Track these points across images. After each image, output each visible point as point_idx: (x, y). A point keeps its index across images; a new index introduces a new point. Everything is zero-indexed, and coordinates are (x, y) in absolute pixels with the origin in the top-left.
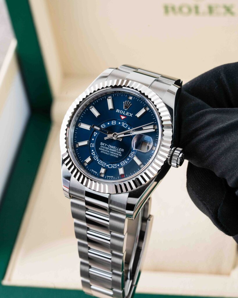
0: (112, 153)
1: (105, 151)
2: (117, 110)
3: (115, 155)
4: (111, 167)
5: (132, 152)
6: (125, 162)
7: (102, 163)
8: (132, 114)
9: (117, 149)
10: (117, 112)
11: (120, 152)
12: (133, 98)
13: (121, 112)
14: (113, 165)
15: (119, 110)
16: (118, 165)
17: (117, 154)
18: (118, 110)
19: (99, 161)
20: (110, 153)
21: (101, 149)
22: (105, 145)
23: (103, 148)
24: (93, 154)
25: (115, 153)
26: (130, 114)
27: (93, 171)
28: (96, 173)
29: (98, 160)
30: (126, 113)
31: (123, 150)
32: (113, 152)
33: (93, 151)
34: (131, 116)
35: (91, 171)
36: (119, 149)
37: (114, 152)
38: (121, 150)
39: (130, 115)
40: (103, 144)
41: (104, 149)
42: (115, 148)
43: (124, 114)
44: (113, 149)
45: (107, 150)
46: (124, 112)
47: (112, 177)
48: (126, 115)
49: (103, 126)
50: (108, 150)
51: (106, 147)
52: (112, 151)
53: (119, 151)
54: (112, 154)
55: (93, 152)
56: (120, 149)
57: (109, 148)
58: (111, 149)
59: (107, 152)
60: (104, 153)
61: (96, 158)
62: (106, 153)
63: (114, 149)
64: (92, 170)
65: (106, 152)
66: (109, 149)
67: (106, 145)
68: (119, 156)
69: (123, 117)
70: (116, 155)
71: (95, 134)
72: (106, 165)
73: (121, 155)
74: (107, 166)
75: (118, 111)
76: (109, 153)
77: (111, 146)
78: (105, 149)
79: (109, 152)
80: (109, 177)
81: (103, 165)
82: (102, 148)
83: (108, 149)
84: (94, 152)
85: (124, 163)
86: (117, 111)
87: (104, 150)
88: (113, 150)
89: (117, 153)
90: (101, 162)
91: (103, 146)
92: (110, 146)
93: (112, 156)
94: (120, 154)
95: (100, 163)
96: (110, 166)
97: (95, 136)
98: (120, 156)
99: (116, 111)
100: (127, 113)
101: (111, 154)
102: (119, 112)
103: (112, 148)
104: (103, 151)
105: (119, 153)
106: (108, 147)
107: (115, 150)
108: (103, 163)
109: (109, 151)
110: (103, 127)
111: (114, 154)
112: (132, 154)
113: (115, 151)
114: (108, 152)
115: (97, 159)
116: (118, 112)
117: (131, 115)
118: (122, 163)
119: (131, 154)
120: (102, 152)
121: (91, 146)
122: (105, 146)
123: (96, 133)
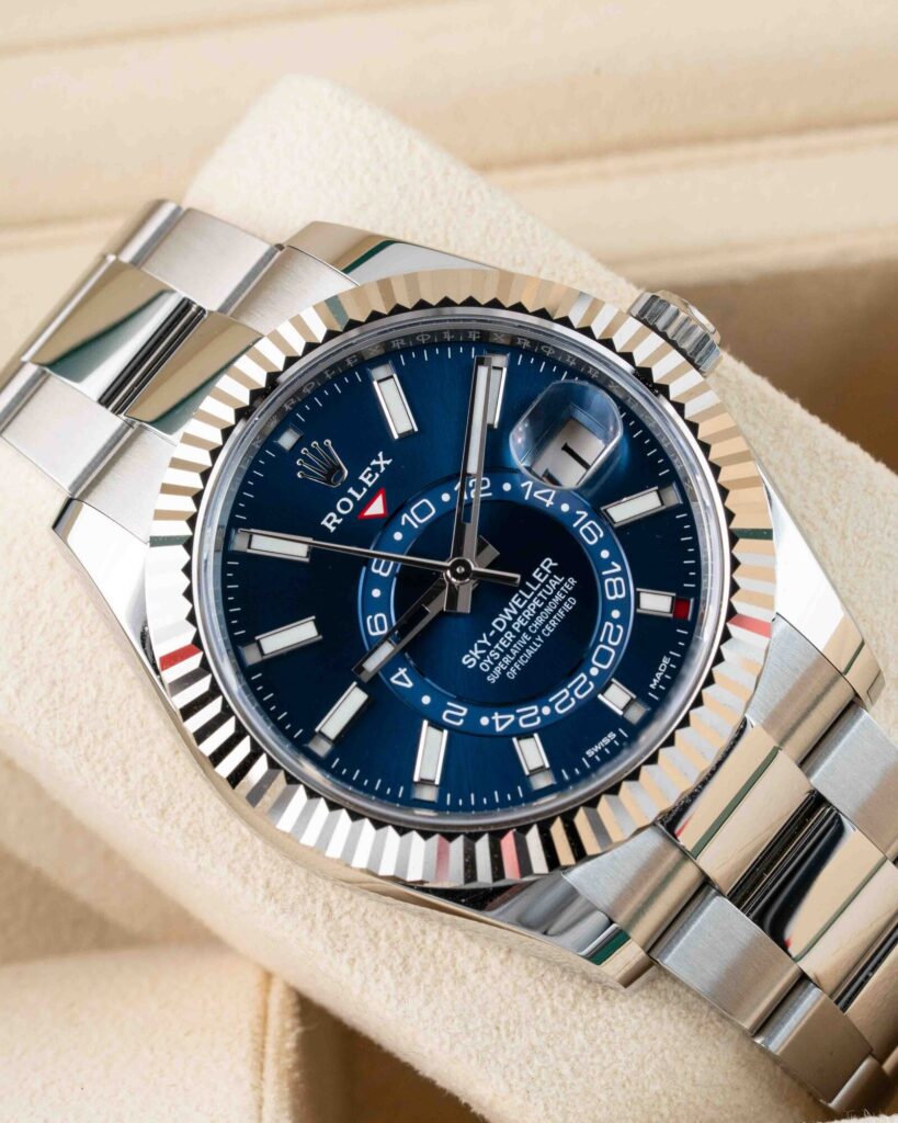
0: (540, 620)
1: (514, 652)
2: (324, 522)
3: (555, 611)
4: (609, 654)
5: (575, 525)
6: (614, 575)
7: (572, 695)
8: (380, 455)
9: (528, 591)
10: (332, 529)
11: (551, 577)
12: (298, 426)
13: (345, 506)
14: (605, 642)
15: (332, 514)
16: (616, 614)
17: (559, 597)
18: (330, 519)
19: (552, 705)
20: (539, 632)
21: (497, 671)
22: (481, 647)
23: (496, 663)
24: (502, 722)
25: (549, 610)
26: (374, 462)
27: (597, 748)
28: (612, 735)
29: (546, 711)
30: (359, 486)
31: (548, 564)
32: (538, 614)
33: (484, 721)
34: (388, 462)
35: (591, 760)
36: (535, 582)
37: (538, 610)
38: (544, 573)
39: (378, 467)
40: (476, 653)
41: (502, 655)
42: (523, 598)
43: (359, 497)
44: (520, 611)
45: (515, 641)
46: (351, 491)
47: (666, 661)
48: (370, 484)
49: (377, 624)
50: (518, 636)
51: (494, 644)
52: (533, 619)
53: (547, 582)
54: (547, 622)
55: (492, 723)
56: (536, 575)
57: (509, 628)
58: (520, 621)
59: (526, 647)
60: (522, 662)
61: (531, 715)
62: (530, 653)
63: (525, 607)
64: (590, 753)
65: (523, 651)
66: (514, 632)
67: (485, 641)
68: (571, 594)
69: (377, 508)
70: (561, 604)
71: (402, 679)
72: (590, 677)
73: (572, 581)
74: (594, 672)
75: (335, 520)
76: (534, 636)
77: (501, 618)
78: (507, 651)
79: (529, 634)
80: (659, 675)
81: (581, 692)
82: (492, 667)
83: (510, 636)
84: (496, 717)
85: (614, 581)
86: (329, 526)
87: (507, 660)
88: (529, 613)
89: (550, 598)
90: (564, 700)
91: (483, 657)
92: (500, 624)
93: (557, 629)
94: (562, 584)
95: (568, 702)
96: (603, 657)
97: (410, 685)
98: (576, 586)
99: (329, 530)
100: (362, 477)
101: (543, 626)
102: (339, 516)
103: (515, 617)
104: (511, 664)
105: (558, 587)
106: (499, 635)
107: (530, 601)
108: (571, 690)
109: (525, 636)
110: (382, 628)
111: (551, 617)
112: (586, 526)
113: (536, 603)
114: (529, 643)
115: (540, 714)
116: (339, 521)
117: (382, 462)
118: (612, 593)
119: (586, 531)
120: (512, 674)
121: (457, 718)
122: (489, 649)
123: (402, 671)
